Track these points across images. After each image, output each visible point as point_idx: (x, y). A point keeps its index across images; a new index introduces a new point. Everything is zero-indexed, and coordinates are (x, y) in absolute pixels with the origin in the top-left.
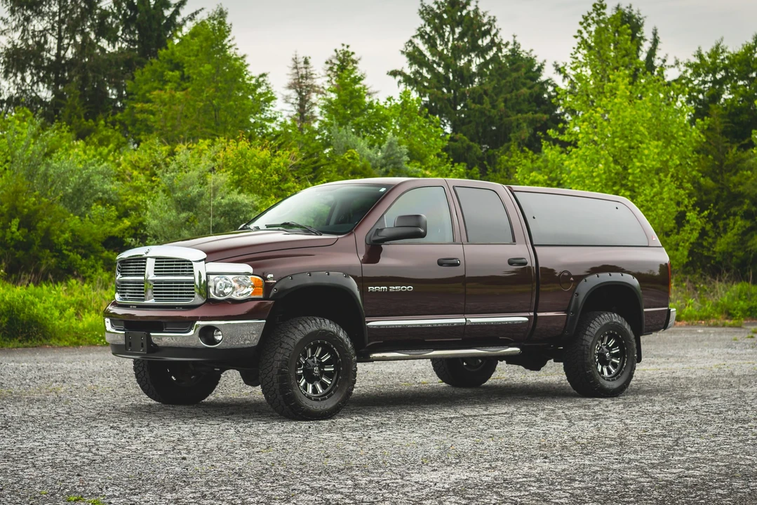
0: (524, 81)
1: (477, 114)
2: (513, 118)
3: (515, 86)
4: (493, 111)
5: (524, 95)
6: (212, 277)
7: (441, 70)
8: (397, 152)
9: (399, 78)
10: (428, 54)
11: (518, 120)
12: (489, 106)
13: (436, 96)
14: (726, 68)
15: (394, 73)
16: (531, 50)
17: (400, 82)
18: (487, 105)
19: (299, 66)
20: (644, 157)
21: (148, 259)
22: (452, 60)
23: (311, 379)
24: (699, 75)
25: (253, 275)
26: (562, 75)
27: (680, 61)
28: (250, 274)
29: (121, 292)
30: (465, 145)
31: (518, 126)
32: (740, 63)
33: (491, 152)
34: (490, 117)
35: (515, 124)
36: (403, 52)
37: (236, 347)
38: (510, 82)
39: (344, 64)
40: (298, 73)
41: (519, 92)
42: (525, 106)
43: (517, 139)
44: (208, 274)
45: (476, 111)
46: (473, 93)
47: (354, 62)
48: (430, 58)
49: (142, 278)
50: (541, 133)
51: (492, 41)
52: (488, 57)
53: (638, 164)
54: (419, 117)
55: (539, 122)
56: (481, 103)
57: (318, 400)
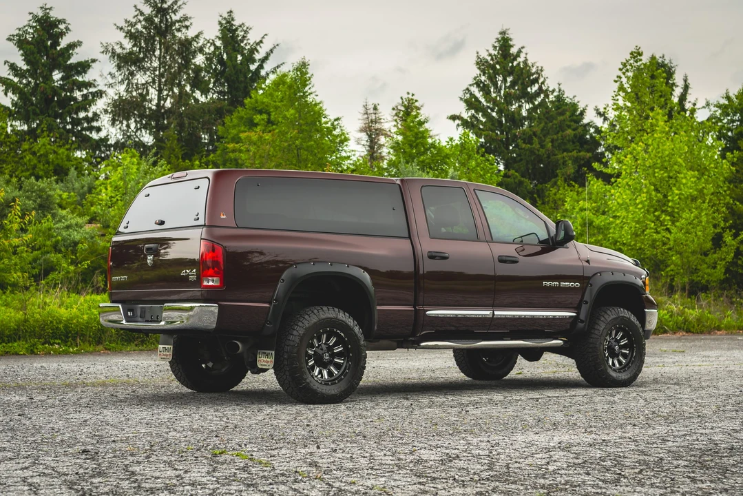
0: (568, 123)
1: (527, 153)
2: (559, 156)
3: (561, 128)
4: (541, 149)
5: (569, 135)
7: (494, 114)
9: (458, 122)
10: (483, 100)
11: (564, 158)
12: (538, 146)
13: (491, 137)
15: (453, 118)
16: (574, 97)
17: (458, 125)
18: (536, 145)
19: (369, 112)
22: (505, 105)
24: (728, 115)
26: (603, 118)
27: (710, 103)
30: (516, 180)
31: (564, 163)
33: (540, 186)
34: (538, 155)
36: (461, 99)
38: (556, 125)
39: (408, 111)
40: (368, 118)
41: (564, 133)
42: (570, 146)
43: (563, 175)
45: (527, 150)
46: (524, 134)
47: (418, 109)
48: (485, 104)
50: (586, 169)
51: (540, 88)
52: (536, 103)
54: (476, 155)
55: (583, 159)
56: (531, 144)
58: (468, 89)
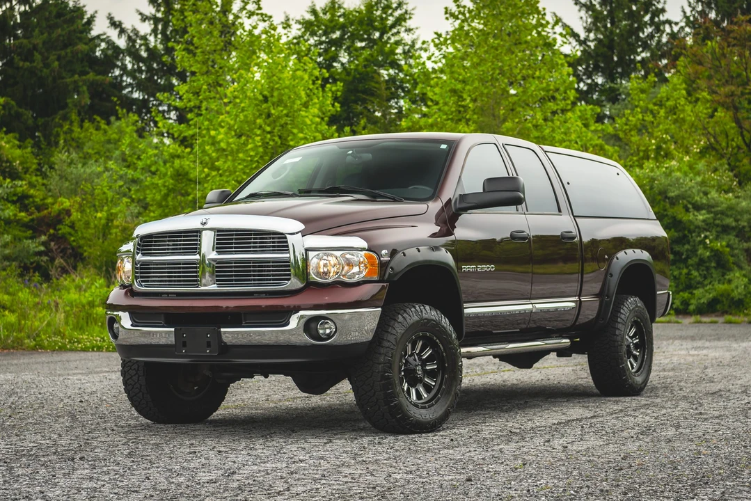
0: (79, 35)
1: (26, 73)
2: (68, 80)
4: (45, 70)
5: (82, 52)
6: (311, 254)
11: (75, 82)
12: (41, 65)
14: (343, 27)
18: (38, 63)
20: (305, 127)
21: (204, 232)
25: (367, 250)
26: (118, 30)
27: (291, 17)
28: (363, 249)
29: (142, 277)
30: (13, 112)
31: (77, 90)
32: (361, 22)
33: (41, 121)
34: (41, 78)
35: (71, 87)
37: (343, 343)
38: (63, 36)
41: (75, 48)
43: (75, 106)
44: (307, 250)
45: (25, 70)
46: (20, 47)
49: (197, 257)
50: (115, 99)
53: (301, 135)
55: (101, 84)
56: (32, 61)
57: (424, 408)
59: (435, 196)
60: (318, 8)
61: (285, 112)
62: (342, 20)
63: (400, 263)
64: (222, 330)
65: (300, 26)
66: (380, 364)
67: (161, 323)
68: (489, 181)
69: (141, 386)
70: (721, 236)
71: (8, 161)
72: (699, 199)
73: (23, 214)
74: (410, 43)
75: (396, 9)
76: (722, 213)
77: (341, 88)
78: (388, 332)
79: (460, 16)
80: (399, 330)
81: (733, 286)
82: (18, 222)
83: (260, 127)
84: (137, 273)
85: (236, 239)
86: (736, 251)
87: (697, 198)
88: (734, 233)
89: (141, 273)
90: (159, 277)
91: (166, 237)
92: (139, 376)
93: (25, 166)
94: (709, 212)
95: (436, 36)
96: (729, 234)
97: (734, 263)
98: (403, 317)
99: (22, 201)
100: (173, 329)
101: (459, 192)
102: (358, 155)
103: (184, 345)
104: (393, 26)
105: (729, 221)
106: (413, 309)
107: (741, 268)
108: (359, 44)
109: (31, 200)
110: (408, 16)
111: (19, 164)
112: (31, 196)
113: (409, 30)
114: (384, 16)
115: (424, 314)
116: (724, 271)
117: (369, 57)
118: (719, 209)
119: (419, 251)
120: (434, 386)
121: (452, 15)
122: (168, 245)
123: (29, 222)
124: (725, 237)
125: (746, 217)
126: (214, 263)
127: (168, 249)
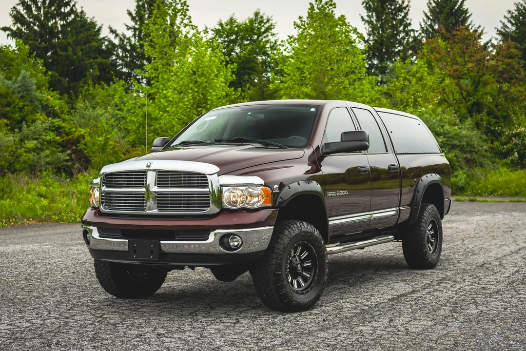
0: (93, 37)
1: (64, 58)
2: (87, 62)
3: (87, 41)
4: (74, 56)
5: (94, 46)
6: (224, 189)
7: (36, 28)
8: (29, 83)
9: (8, 32)
10: (26, 16)
11: (91, 63)
12: (72, 54)
14: (237, 33)
15: (5, 29)
16: (93, 17)
17: (8, 35)
18: (70, 52)
21: (149, 172)
22: (44, 22)
23: (295, 275)
25: (264, 186)
26: (115, 34)
27: (208, 27)
28: (262, 185)
29: (106, 202)
30: (56, 79)
31: (92, 67)
32: (247, 30)
33: (72, 84)
34: (72, 60)
35: (89, 65)
36: (10, 15)
37: (247, 252)
38: (84, 38)
41: (91, 44)
42: (92, 55)
44: (221, 186)
46: (61, 44)
48: (28, 19)
49: (144, 190)
50: (113, 72)
51: (72, 9)
52: (68, 21)
54: (29, 59)
55: (105, 64)
56: (67, 51)
57: (302, 294)
58: (14, 7)
59: (308, 145)
60: (223, 23)
61: (205, 80)
62: (236, 29)
63: (287, 193)
64: (161, 242)
65: (213, 32)
66: (272, 265)
67: (119, 236)
68: (345, 134)
69: (107, 274)
70: (451, 150)
71: (52, 107)
72: (439, 130)
73: (58, 138)
74: (274, 42)
75: (266, 23)
76: (451, 137)
77: (236, 67)
78: (278, 242)
79: (302, 27)
80: (286, 240)
81: (458, 179)
82: (55, 142)
83: (191, 89)
84: (102, 199)
85: (171, 178)
86: (460, 159)
87: (438, 129)
88: (459, 149)
89: (106, 199)
90: (118, 203)
91: (122, 175)
92: (106, 268)
93: (61, 109)
94: (445, 137)
95: (289, 38)
96: (455, 149)
97: (458, 166)
98: (289, 231)
99: (58, 130)
100: (127, 241)
101: (325, 142)
102: (255, 115)
103: (135, 252)
104: (264, 32)
105: (456, 142)
106: (295, 226)
107: (462, 169)
108: (246, 42)
109: (63, 129)
110: (272, 27)
111: (58, 108)
112: (63, 127)
113: (273, 35)
114: (259, 26)
115: (302, 229)
116: (453, 170)
117: (251, 50)
118: (450, 135)
119: (299, 185)
120: (309, 277)
121: (298, 26)
122: (124, 181)
123: (61, 142)
124: (453, 151)
125: (465, 139)
126: (156, 195)
127: (124, 184)
